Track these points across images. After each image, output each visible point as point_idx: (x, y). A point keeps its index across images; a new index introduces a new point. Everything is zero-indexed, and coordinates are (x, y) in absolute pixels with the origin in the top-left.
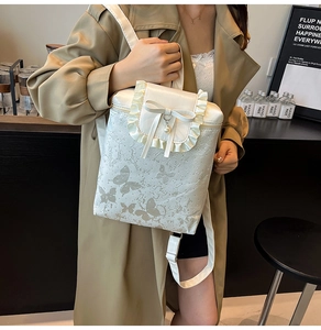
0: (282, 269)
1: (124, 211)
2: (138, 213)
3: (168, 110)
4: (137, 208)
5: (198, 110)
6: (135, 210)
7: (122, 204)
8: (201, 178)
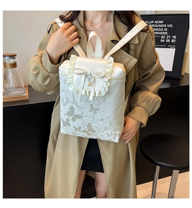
0: (159, 165)
1: (76, 131)
2: (84, 131)
3: (89, 73)
4: (82, 129)
5: (108, 70)
6: (82, 130)
7: (74, 127)
8: (116, 110)
